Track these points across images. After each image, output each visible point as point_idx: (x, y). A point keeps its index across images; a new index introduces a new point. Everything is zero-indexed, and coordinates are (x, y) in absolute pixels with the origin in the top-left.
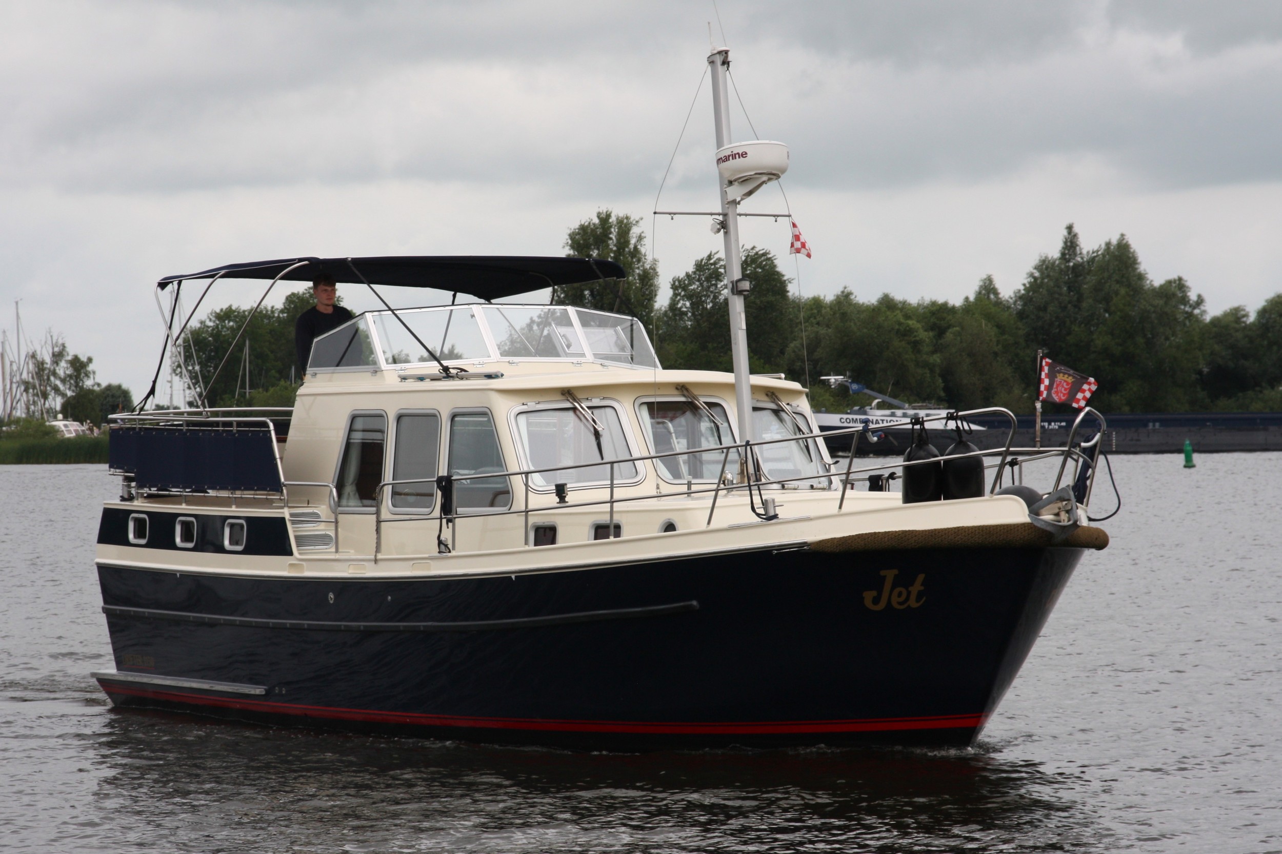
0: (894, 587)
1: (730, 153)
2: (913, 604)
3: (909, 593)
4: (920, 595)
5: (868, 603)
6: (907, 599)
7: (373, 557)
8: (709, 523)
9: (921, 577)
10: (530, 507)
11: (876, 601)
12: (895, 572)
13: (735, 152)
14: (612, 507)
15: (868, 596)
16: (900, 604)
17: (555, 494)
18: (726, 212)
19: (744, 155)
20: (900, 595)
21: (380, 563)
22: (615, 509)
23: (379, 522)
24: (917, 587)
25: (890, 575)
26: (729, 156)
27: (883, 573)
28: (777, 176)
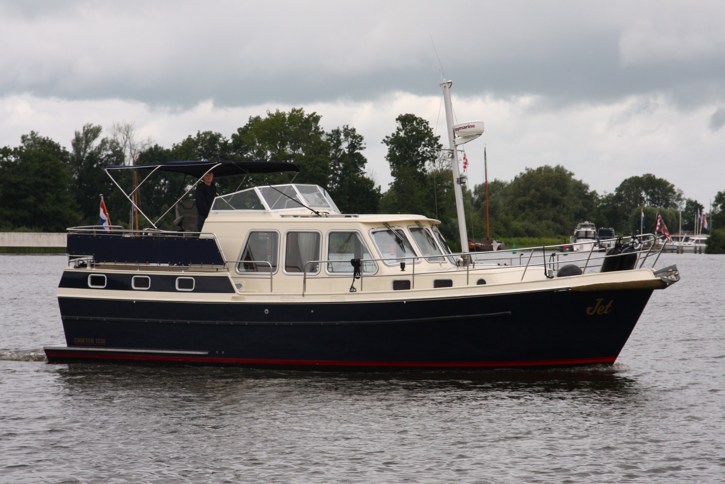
0: (600, 305)
1: (467, 125)
2: (606, 312)
3: (605, 308)
4: (610, 308)
5: (588, 312)
6: (604, 310)
7: (302, 294)
8: (522, 279)
9: (612, 301)
10: (415, 273)
11: (591, 311)
12: (602, 299)
13: (469, 125)
14: (468, 273)
15: (589, 309)
16: (600, 312)
17: (400, 266)
18: (453, 149)
19: (473, 126)
20: (602, 308)
21: (305, 297)
22: (469, 273)
23: (305, 279)
24: (609, 305)
25: (600, 300)
26: (467, 127)
27: (597, 300)
28: (480, 135)
